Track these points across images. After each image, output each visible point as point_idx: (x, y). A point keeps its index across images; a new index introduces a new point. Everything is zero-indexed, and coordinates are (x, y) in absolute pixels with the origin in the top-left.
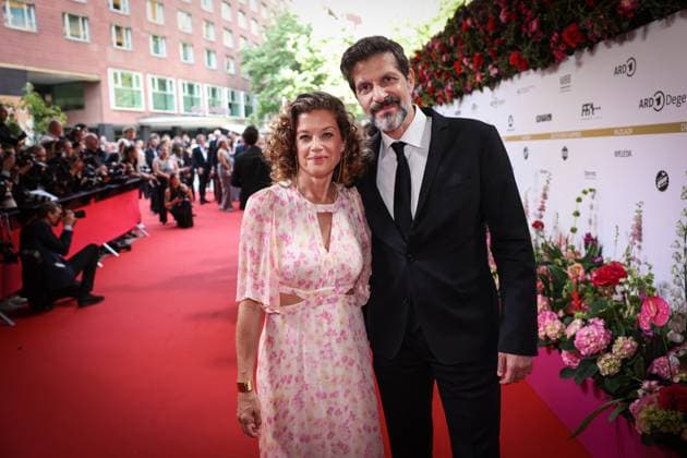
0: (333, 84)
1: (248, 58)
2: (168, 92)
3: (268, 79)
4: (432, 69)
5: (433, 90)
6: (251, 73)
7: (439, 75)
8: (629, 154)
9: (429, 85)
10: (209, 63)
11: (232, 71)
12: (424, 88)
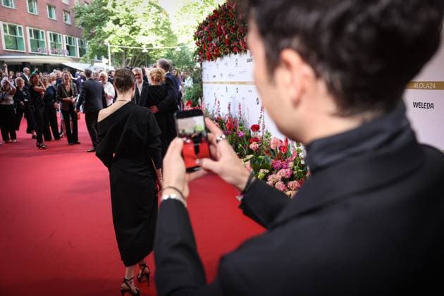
0: (144, 35)
1: (81, 13)
2: (18, 36)
3: (97, 29)
4: (228, 25)
5: (229, 42)
6: (83, 24)
7: (235, 30)
8: (431, 106)
9: (226, 37)
10: (51, 16)
11: (69, 22)
12: (220, 40)
